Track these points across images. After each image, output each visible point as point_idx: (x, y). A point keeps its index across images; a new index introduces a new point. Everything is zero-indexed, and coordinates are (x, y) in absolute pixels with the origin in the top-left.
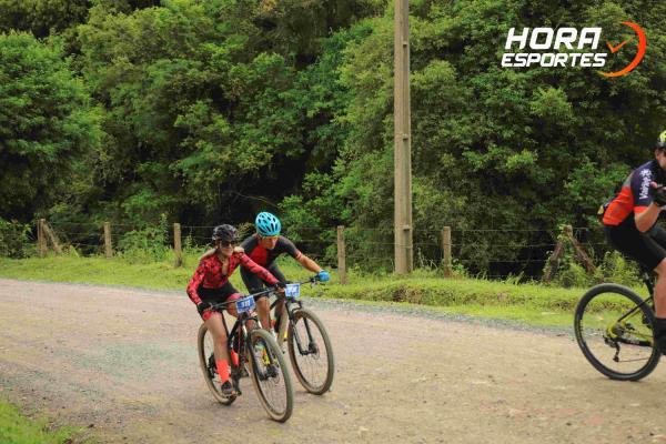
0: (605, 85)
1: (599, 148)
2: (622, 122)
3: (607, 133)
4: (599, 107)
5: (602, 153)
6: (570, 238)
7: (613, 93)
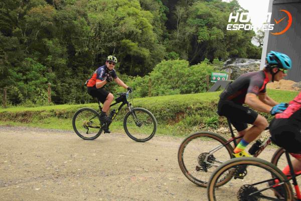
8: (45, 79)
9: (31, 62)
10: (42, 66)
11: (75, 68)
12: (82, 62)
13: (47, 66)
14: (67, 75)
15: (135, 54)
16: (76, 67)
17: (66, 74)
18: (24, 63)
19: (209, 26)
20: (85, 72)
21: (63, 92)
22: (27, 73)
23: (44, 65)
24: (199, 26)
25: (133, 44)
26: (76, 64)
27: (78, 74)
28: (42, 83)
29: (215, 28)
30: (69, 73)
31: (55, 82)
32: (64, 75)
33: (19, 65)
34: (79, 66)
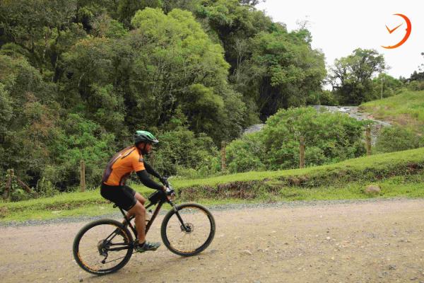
9: (77, 119)
10: (94, 124)
12: (141, 117)
14: (125, 137)
15: (206, 104)
17: (122, 135)
19: (285, 64)
24: (270, 64)
25: (205, 89)
26: (134, 119)
29: (292, 66)
30: (127, 134)
34: (137, 122)
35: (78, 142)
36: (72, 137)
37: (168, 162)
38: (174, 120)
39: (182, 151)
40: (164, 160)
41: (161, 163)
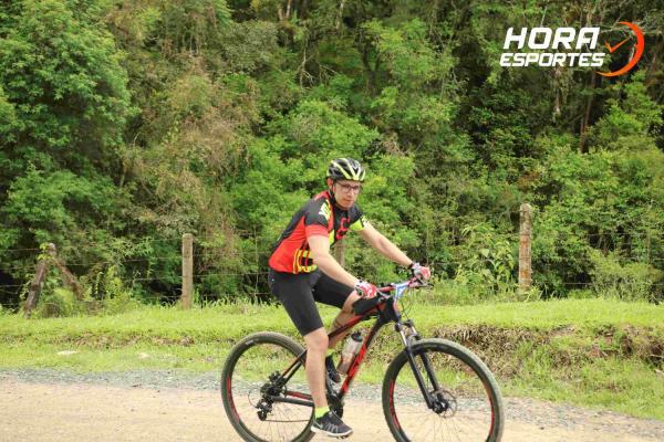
0: (48, 87)
1: (42, 155)
2: (67, 128)
3: (50, 140)
4: (42, 111)
5: (46, 159)
6: (53, 258)
7: (58, 97)
8: (378, 178)
9: (323, 115)
10: (363, 128)
11: (479, 135)
12: (506, 110)
13: (381, 131)
14: (453, 165)
16: (485, 129)
17: (447, 159)
18: (298, 122)
20: (520, 150)
21: (439, 232)
22: (311, 157)
23: (370, 125)
26: (485, 116)
27: (495, 157)
28: (370, 197)
30: (460, 157)
31: (409, 194)
32: (440, 162)
33: (281, 130)
34: (498, 124)
35: (311, 175)
36: (296, 163)
37: (573, 240)
38: (618, 117)
39: (621, 210)
40: (563, 236)
41: (552, 241)
